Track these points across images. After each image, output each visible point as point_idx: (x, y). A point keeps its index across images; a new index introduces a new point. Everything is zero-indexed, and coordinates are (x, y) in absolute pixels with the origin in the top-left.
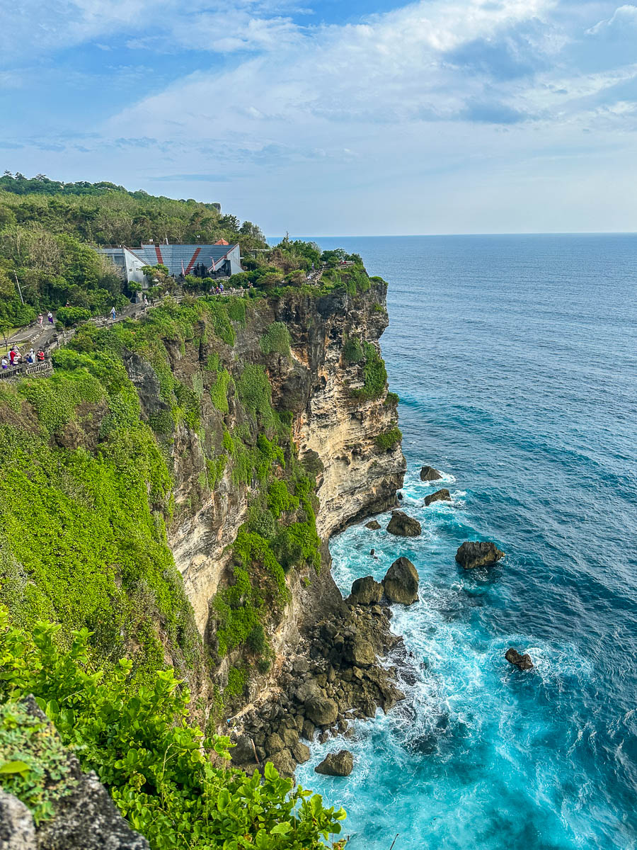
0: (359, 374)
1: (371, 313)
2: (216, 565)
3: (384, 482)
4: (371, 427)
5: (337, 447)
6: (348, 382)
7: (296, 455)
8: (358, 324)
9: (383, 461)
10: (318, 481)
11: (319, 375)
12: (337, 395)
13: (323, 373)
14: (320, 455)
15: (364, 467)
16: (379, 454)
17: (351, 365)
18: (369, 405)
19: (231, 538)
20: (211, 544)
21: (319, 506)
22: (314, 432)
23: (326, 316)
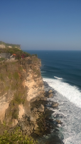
1: (38, 64)
2: (8, 104)
3: (41, 92)
4: (38, 82)
5: (32, 86)
6: (33, 75)
7: (24, 87)
8: (36, 66)
9: (40, 88)
10: (27, 91)
11: (28, 73)
14: (28, 87)
15: (37, 89)
17: (34, 72)
18: (38, 79)
19: (10, 100)
20: (7, 100)
21: (28, 95)
22: (27, 83)
23: (29, 64)
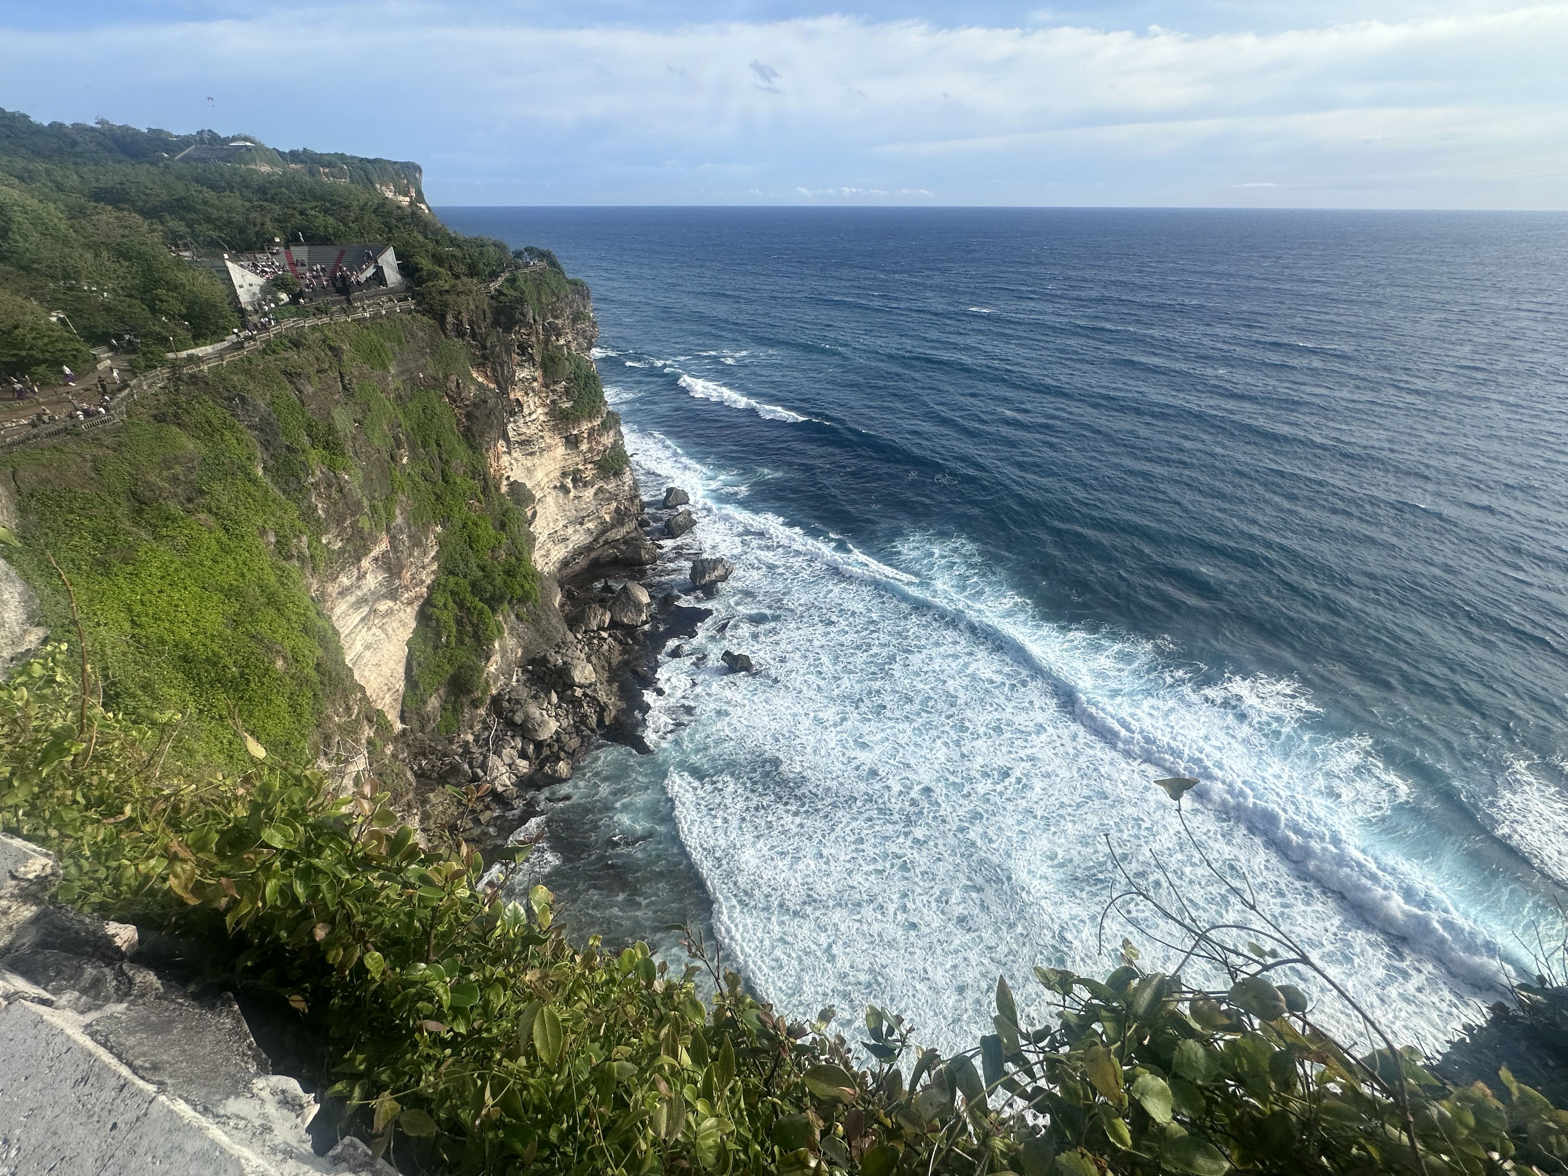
0: (567, 392)
1: (575, 321)
2: (409, 609)
3: (618, 508)
4: (591, 450)
5: (552, 476)
6: (553, 402)
7: (498, 489)
8: (558, 335)
9: (611, 486)
10: (529, 514)
11: (512, 396)
12: (542, 418)
13: (516, 394)
14: (529, 485)
16: (605, 478)
17: (555, 383)
18: (585, 426)
19: (422, 581)
20: (397, 589)
21: (535, 539)
22: (516, 460)
23: (508, 330)
